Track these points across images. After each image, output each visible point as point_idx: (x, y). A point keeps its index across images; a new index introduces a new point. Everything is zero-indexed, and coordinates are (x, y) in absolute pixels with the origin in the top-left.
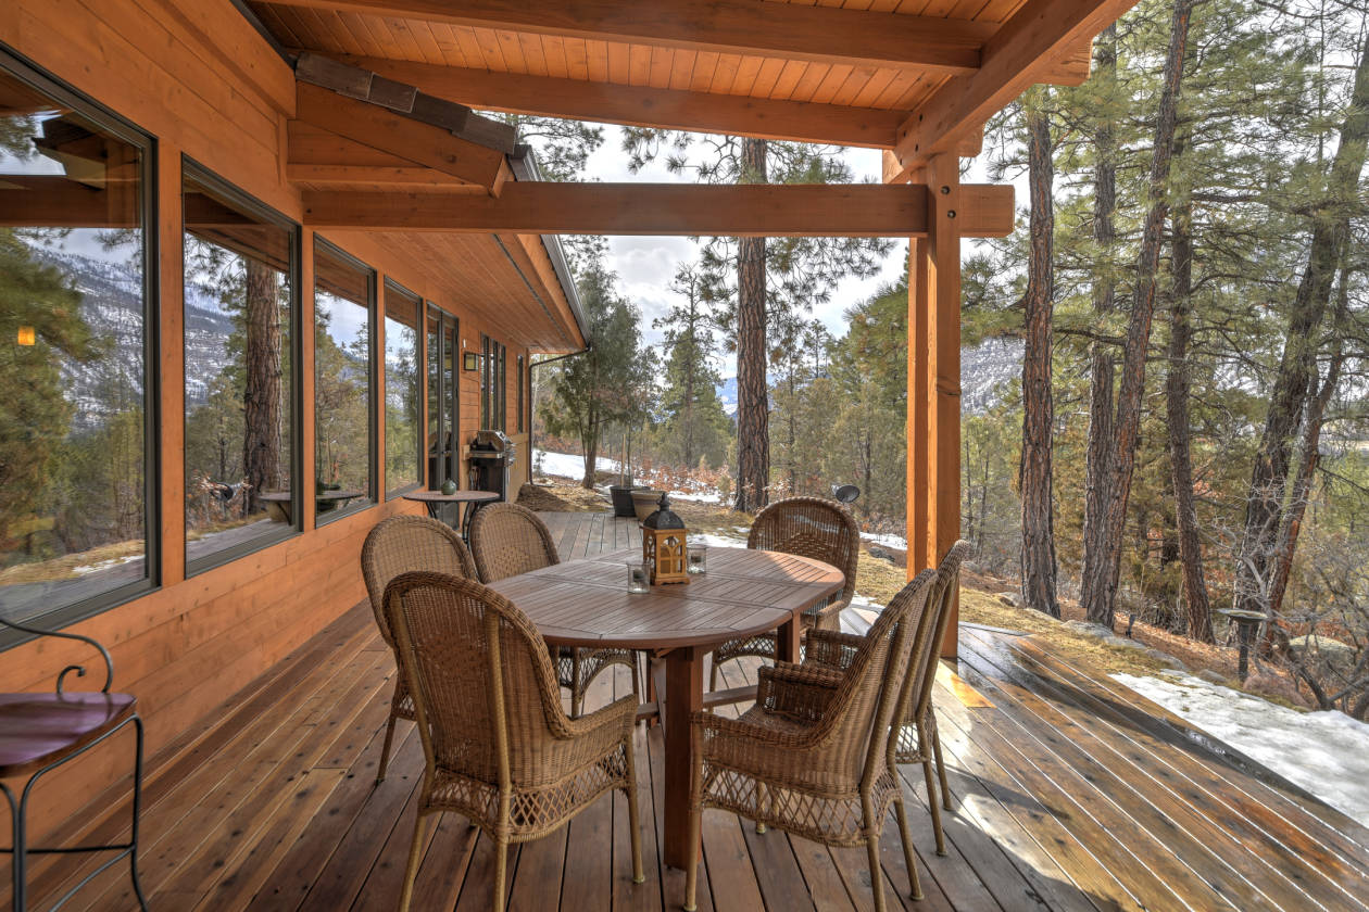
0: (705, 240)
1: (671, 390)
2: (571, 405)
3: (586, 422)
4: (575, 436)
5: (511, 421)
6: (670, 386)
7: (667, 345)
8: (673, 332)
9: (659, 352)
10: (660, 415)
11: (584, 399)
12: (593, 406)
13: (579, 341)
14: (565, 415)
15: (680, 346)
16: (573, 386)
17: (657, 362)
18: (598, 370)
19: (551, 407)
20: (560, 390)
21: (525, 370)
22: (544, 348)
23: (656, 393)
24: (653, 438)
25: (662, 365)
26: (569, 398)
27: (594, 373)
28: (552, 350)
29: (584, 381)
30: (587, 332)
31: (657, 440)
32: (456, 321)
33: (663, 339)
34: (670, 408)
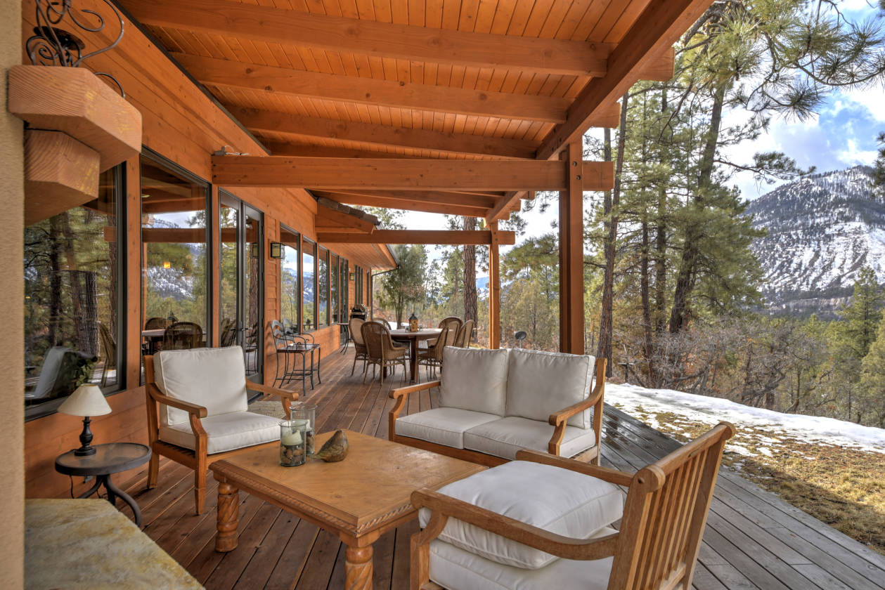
0: (451, 216)
1: (447, 285)
2: (391, 294)
3: (397, 302)
4: (393, 308)
5: (365, 301)
6: (446, 282)
7: (444, 259)
8: (447, 252)
9: (439, 263)
10: (441, 300)
11: (397, 291)
12: (400, 294)
13: (394, 265)
14: (388, 298)
15: (451, 260)
16: (392, 285)
17: (438, 269)
18: (403, 278)
19: (381, 295)
20: (385, 287)
21: (370, 278)
22: (378, 267)
23: (439, 287)
24: (435, 313)
25: (441, 271)
26: (389, 291)
27: (401, 279)
28: (381, 268)
29: (396, 283)
30: (398, 261)
31: (438, 314)
32: (347, 261)
33: (442, 256)
34: (446, 295)
